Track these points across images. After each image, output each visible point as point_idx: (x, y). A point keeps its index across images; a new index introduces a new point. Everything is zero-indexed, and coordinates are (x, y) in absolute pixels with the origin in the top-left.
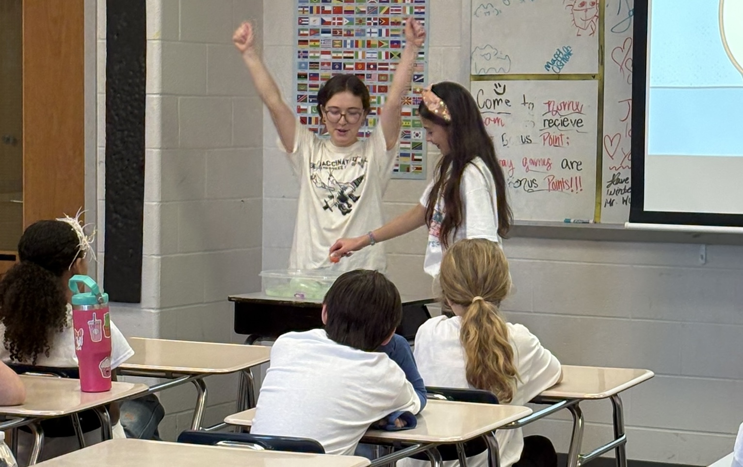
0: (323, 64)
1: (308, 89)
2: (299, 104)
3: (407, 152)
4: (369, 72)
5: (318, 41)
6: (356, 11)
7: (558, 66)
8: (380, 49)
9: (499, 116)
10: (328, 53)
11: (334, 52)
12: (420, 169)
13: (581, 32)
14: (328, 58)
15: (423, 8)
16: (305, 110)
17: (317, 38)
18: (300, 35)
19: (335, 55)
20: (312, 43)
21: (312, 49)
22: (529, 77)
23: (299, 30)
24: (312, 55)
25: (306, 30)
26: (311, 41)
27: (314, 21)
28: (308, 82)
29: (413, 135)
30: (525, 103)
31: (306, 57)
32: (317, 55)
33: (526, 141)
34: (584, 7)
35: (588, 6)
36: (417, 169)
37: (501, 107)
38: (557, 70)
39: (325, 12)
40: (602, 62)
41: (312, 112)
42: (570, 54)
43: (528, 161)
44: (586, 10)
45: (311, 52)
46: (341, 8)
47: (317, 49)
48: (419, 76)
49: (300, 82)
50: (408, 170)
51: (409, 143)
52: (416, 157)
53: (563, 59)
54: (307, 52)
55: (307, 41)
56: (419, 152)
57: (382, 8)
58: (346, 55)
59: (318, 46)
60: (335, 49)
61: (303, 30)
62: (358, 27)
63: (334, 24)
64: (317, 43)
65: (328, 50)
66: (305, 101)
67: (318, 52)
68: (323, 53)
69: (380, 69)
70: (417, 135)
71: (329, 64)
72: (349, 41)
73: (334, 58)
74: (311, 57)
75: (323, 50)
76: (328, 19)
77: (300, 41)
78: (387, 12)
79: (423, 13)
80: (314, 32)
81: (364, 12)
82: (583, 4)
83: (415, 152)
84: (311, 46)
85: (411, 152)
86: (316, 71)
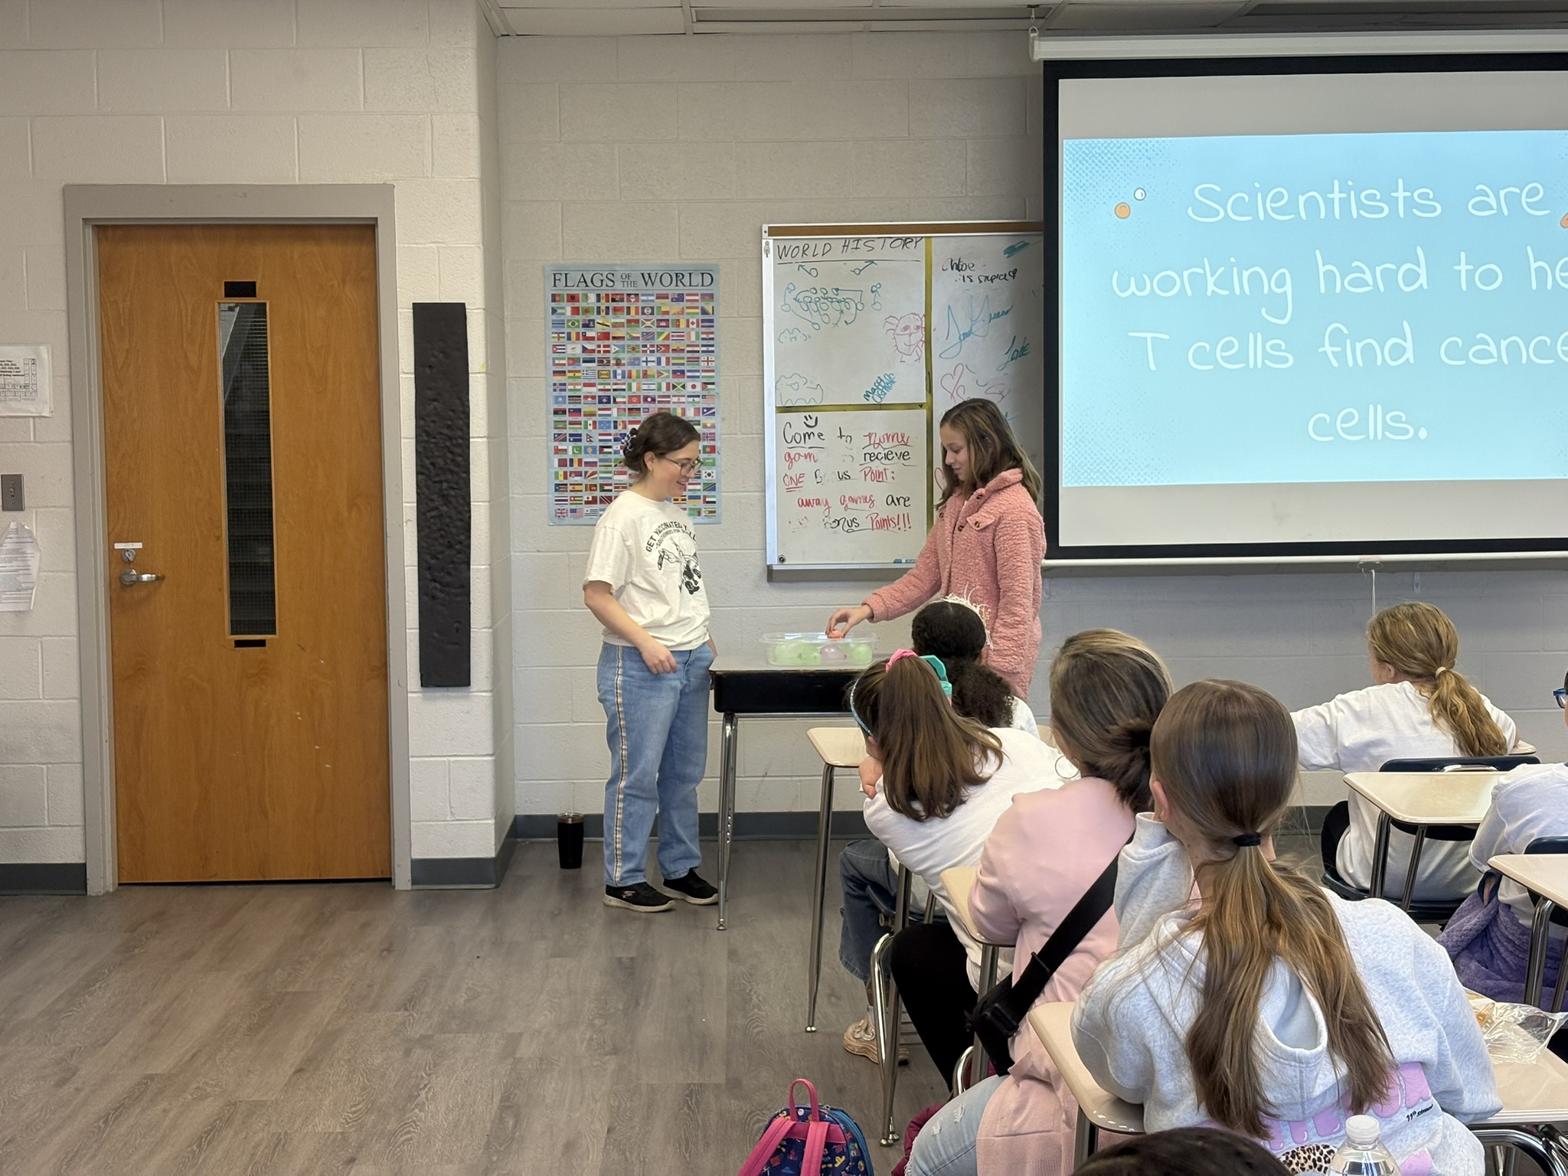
0: (586, 397)
1: (568, 426)
2: (556, 444)
3: (698, 494)
4: (646, 405)
5: (579, 371)
6: (627, 337)
7: (879, 395)
8: (659, 380)
9: (811, 451)
10: (593, 385)
11: (600, 384)
12: (714, 512)
13: (905, 358)
14: (593, 390)
15: (712, 333)
16: (565, 451)
17: (577, 368)
18: (555, 364)
19: (601, 387)
20: (572, 374)
21: (571, 381)
22: (846, 408)
23: (554, 359)
24: (572, 387)
25: (564, 359)
26: (569, 371)
27: (574, 349)
28: (567, 418)
29: (704, 475)
30: (841, 436)
31: (565, 390)
32: (577, 387)
33: (844, 476)
34: (908, 332)
35: (912, 329)
36: (710, 512)
37: (814, 441)
38: (879, 400)
39: (586, 338)
40: (930, 390)
41: (573, 453)
42: (893, 382)
43: (847, 499)
44: (910, 335)
45: (570, 384)
46: (609, 333)
47: (578, 381)
48: (709, 409)
49: (558, 418)
50: (699, 514)
51: (699, 484)
52: (708, 500)
53: (884, 387)
54: (565, 384)
55: (565, 372)
56: (713, 493)
57: (660, 334)
58: (615, 387)
59: (579, 377)
60: (601, 381)
61: (557, 359)
62: (630, 355)
63: (599, 352)
64: (577, 374)
65: (592, 381)
66: (565, 440)
67: (579, 384)
68: (586, 385)
69: (659, 402)
70: (709, 475)
71: (593, 397)
72: (619, 371)
73: (600, 390)
74: (570, 390)
75: (587, 381)
76: (589, 346)
77: (555, 372)
78: (667, 338)
79: (713, 339)
80: (574, 361)
81: (638, 338)
82: (906, 328)
83: (706, 493)
84: (570, 377)
85: (702, 494)
86: (577, 406)
